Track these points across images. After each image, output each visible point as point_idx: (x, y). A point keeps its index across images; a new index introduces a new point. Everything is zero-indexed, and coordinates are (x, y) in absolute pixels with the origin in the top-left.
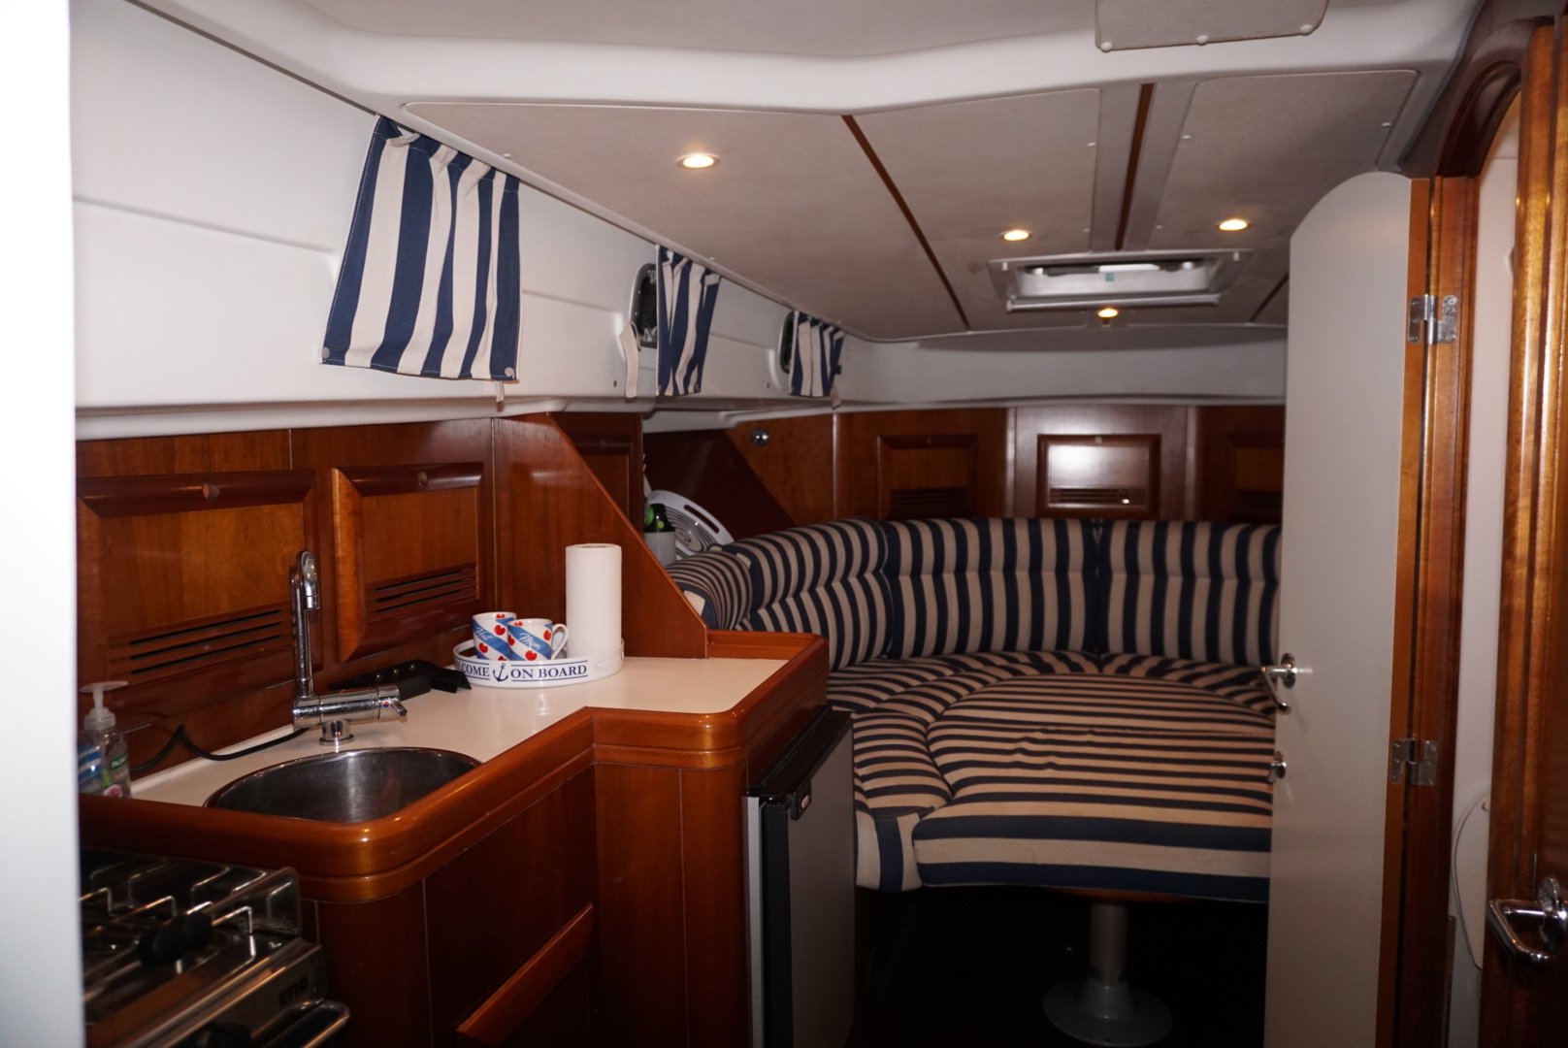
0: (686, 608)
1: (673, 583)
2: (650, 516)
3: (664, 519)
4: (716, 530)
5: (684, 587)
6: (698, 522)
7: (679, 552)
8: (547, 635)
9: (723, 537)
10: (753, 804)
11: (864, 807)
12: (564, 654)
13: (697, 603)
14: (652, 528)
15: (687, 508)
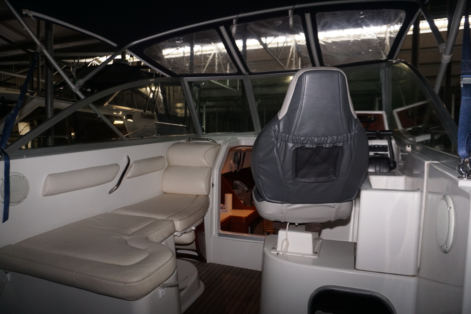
0: (241, 203)
1: (239, 198)
2: (235, 187)
3: (237, 187)
4: (245, 187)
5: (241, 199)
6: (242, 186)
7: (239, 192)
8: (223, 206)
9: (246, 189)
10: (249, 228)
11: (265, 231)
12: (224, 209)
13: (242, 202)
14: (235, 189)
15: (240, 183)
